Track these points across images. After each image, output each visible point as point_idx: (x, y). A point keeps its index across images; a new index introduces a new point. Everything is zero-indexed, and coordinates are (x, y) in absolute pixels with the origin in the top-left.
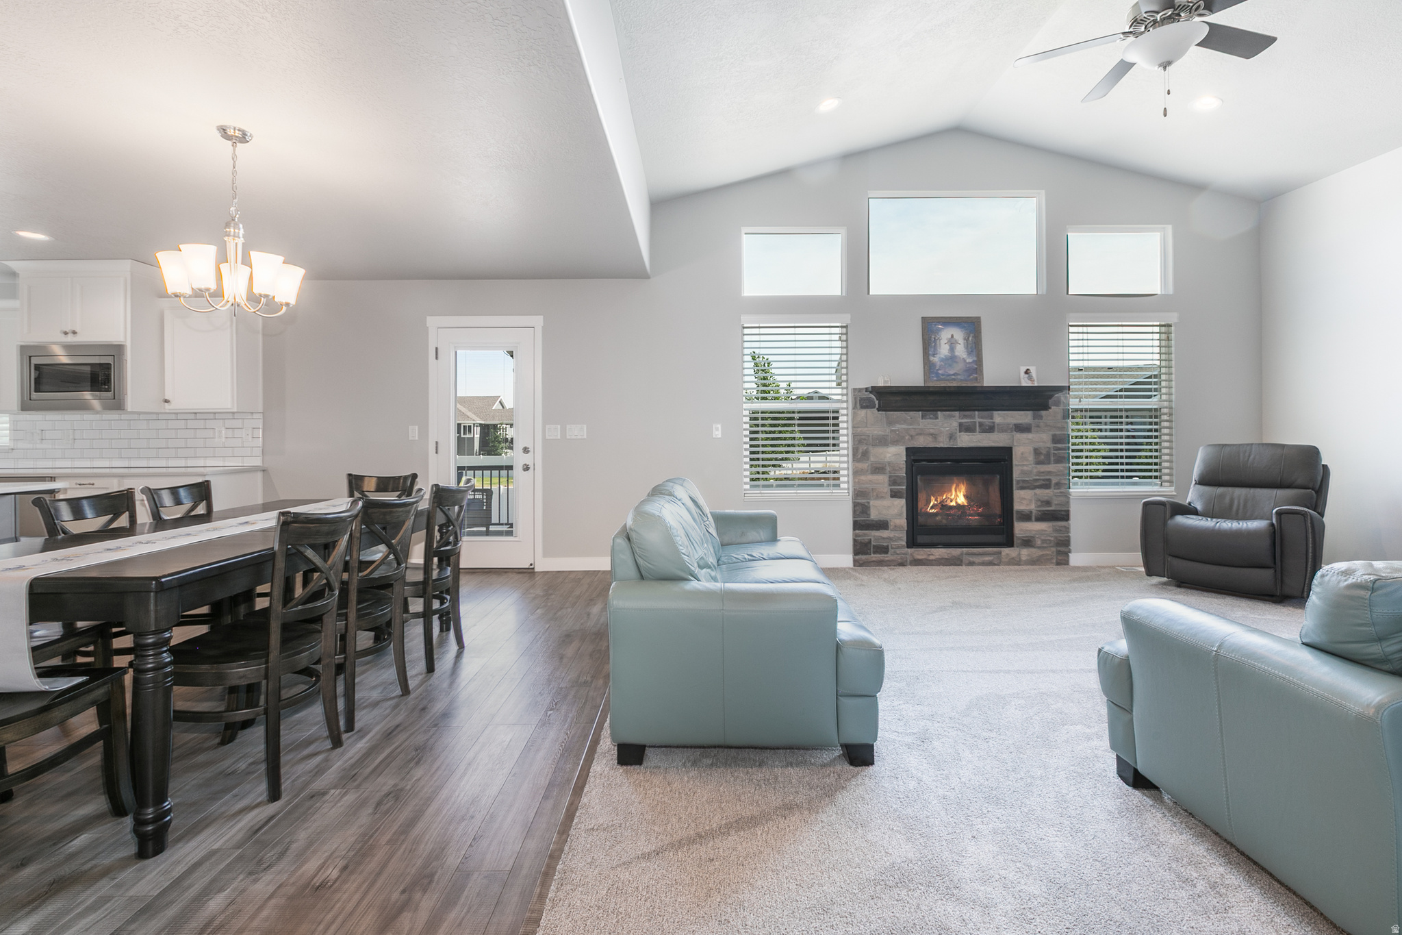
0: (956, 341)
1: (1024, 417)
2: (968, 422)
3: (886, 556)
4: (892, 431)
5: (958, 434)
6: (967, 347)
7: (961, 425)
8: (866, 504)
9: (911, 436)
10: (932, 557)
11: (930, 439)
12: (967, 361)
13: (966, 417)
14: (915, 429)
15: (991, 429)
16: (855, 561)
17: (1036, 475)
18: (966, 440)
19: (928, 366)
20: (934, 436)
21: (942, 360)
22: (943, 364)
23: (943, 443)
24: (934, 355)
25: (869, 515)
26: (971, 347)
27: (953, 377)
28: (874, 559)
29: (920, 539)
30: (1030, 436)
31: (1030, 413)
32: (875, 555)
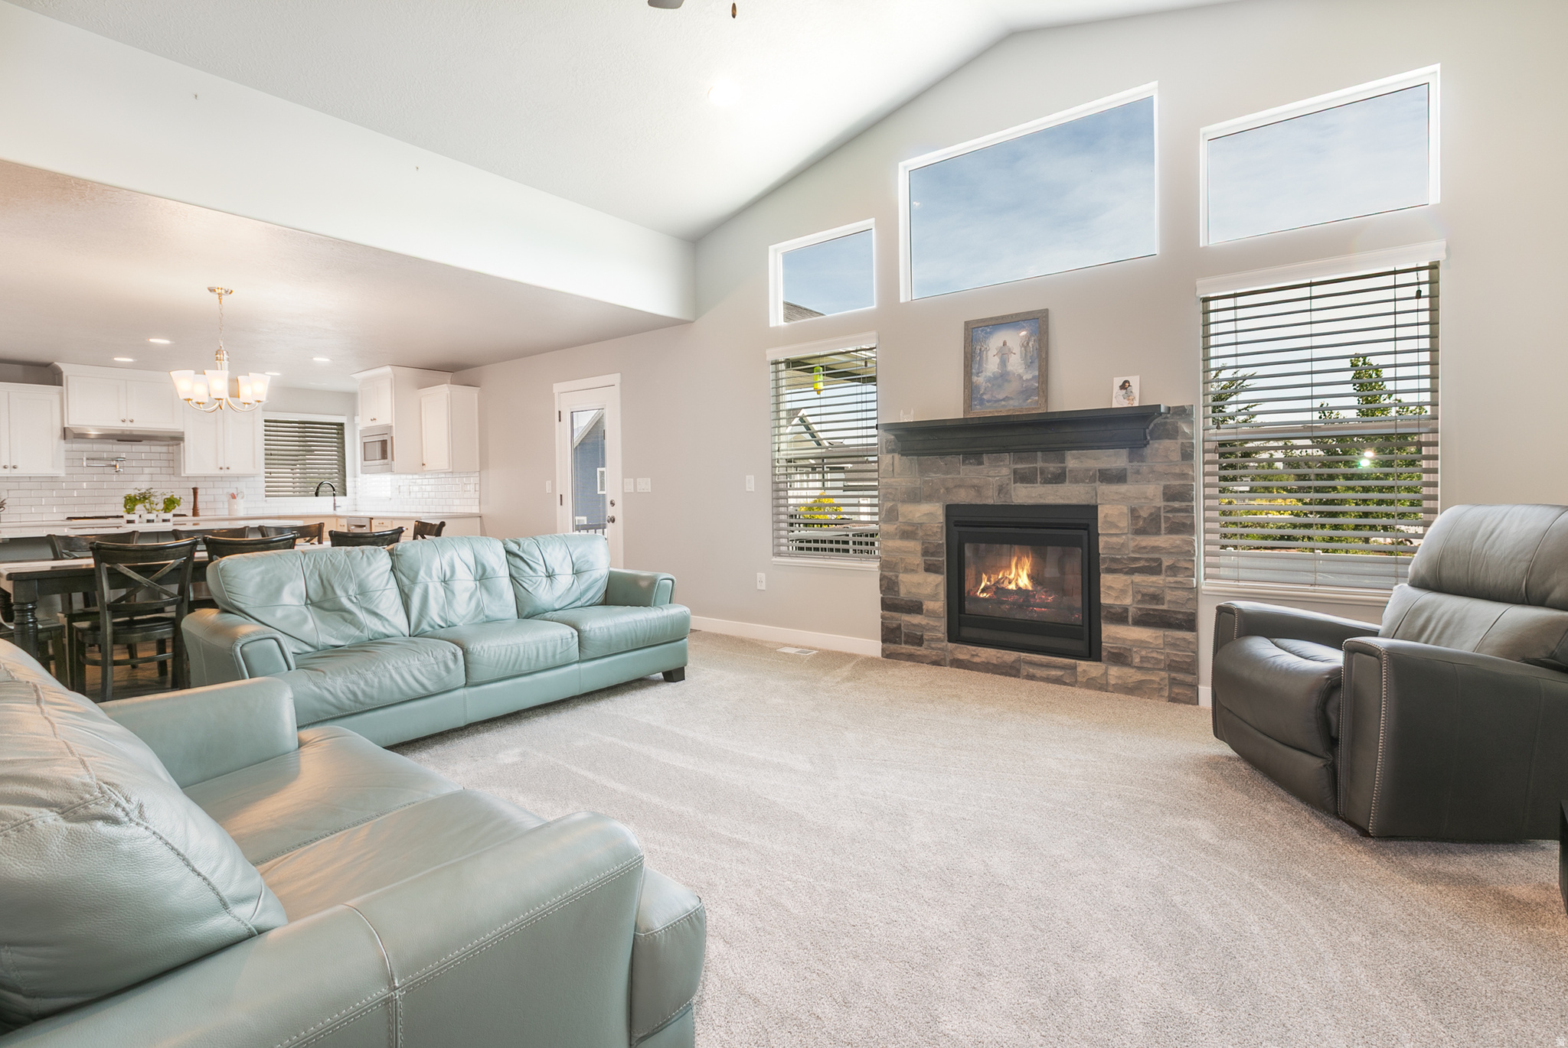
0: (1009, 349)
1: (1115, 459)
2: (1025, 468)
3: (919, 648)
4: (926, 482)
5: (1013, 486)
6: (1025, 357)
7: (1015, 472)
8: (894, 578)
9: (947, 489)
10: (976, 660)
11: (973, 493)
12: (1024, 378)
13: (1021, 460)
14: (953, 479)
15: (1059, 478)
16: (883, 650)
17: (1133, 552)
18: (1025, 495)
19: (971, 391)
20: (978, 489)
21: (989, 380)
22: (990, 385)
23: (991, 498)
24: (978, 373)
25: (898, 592)
26: (1031, 357)
27: (1003, 403)
28: (904, 651)
29: (967, 632)
30: (1123, 488)
31: (1124, 452)
32: (907, 646)
